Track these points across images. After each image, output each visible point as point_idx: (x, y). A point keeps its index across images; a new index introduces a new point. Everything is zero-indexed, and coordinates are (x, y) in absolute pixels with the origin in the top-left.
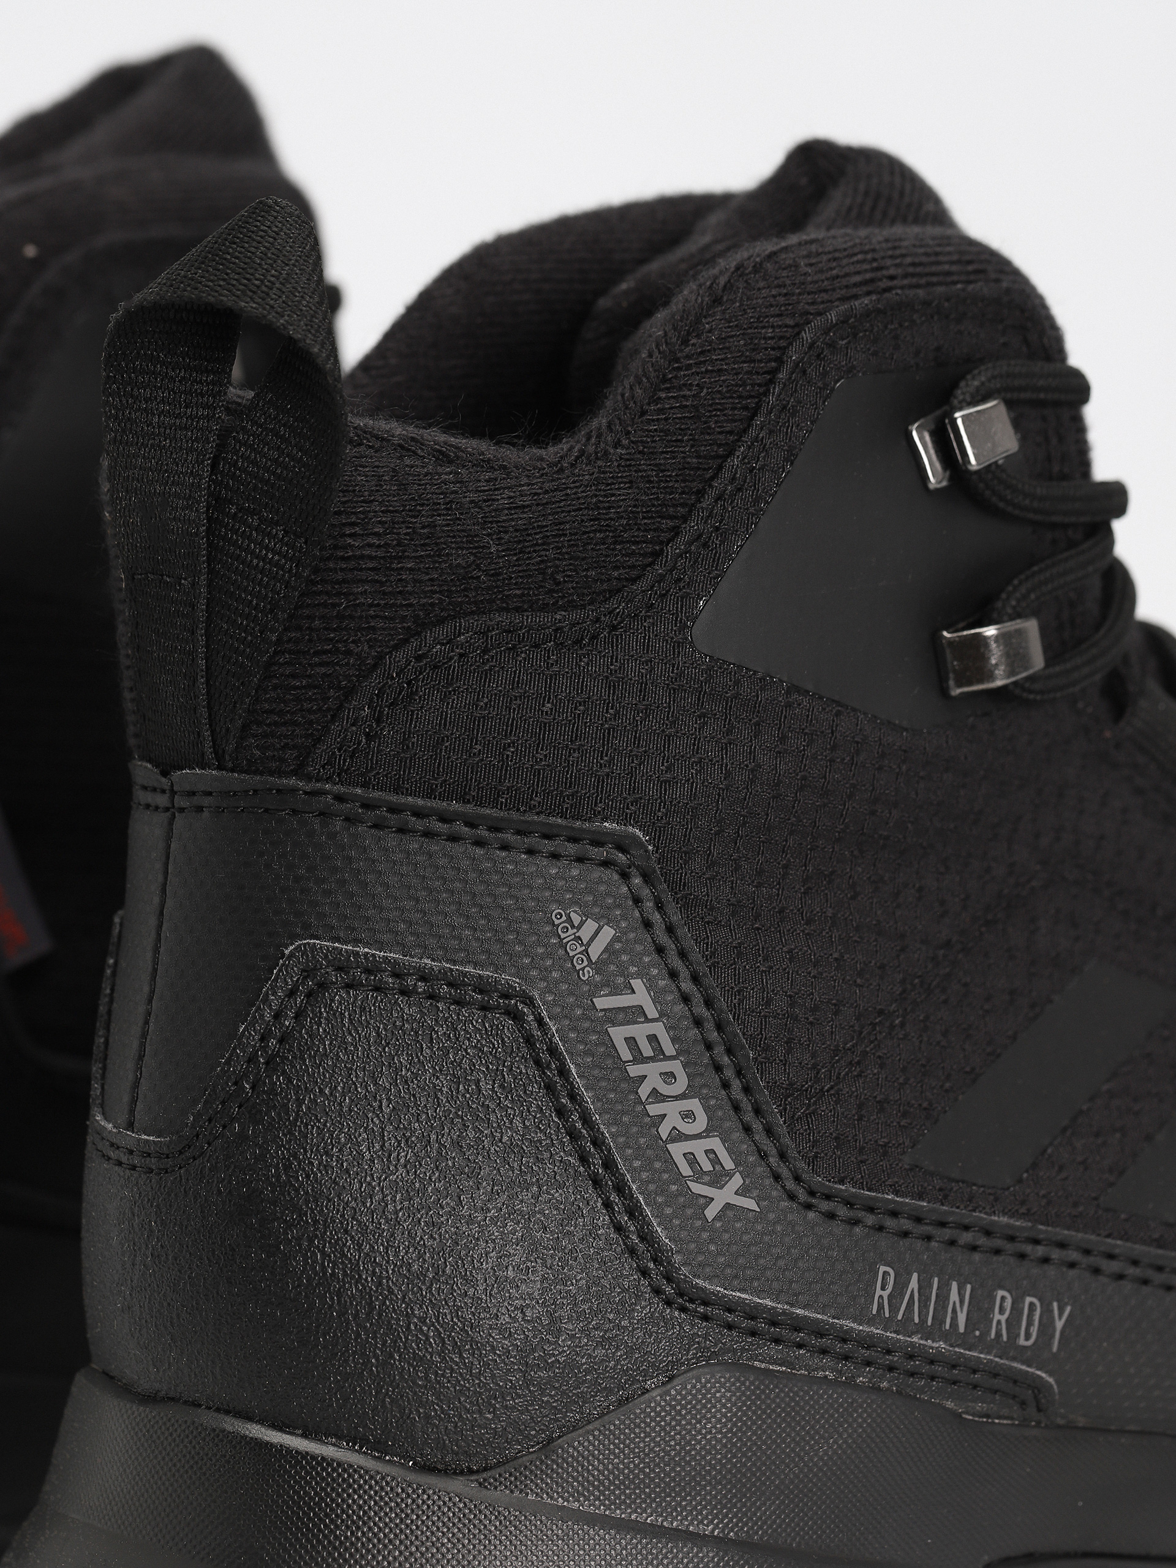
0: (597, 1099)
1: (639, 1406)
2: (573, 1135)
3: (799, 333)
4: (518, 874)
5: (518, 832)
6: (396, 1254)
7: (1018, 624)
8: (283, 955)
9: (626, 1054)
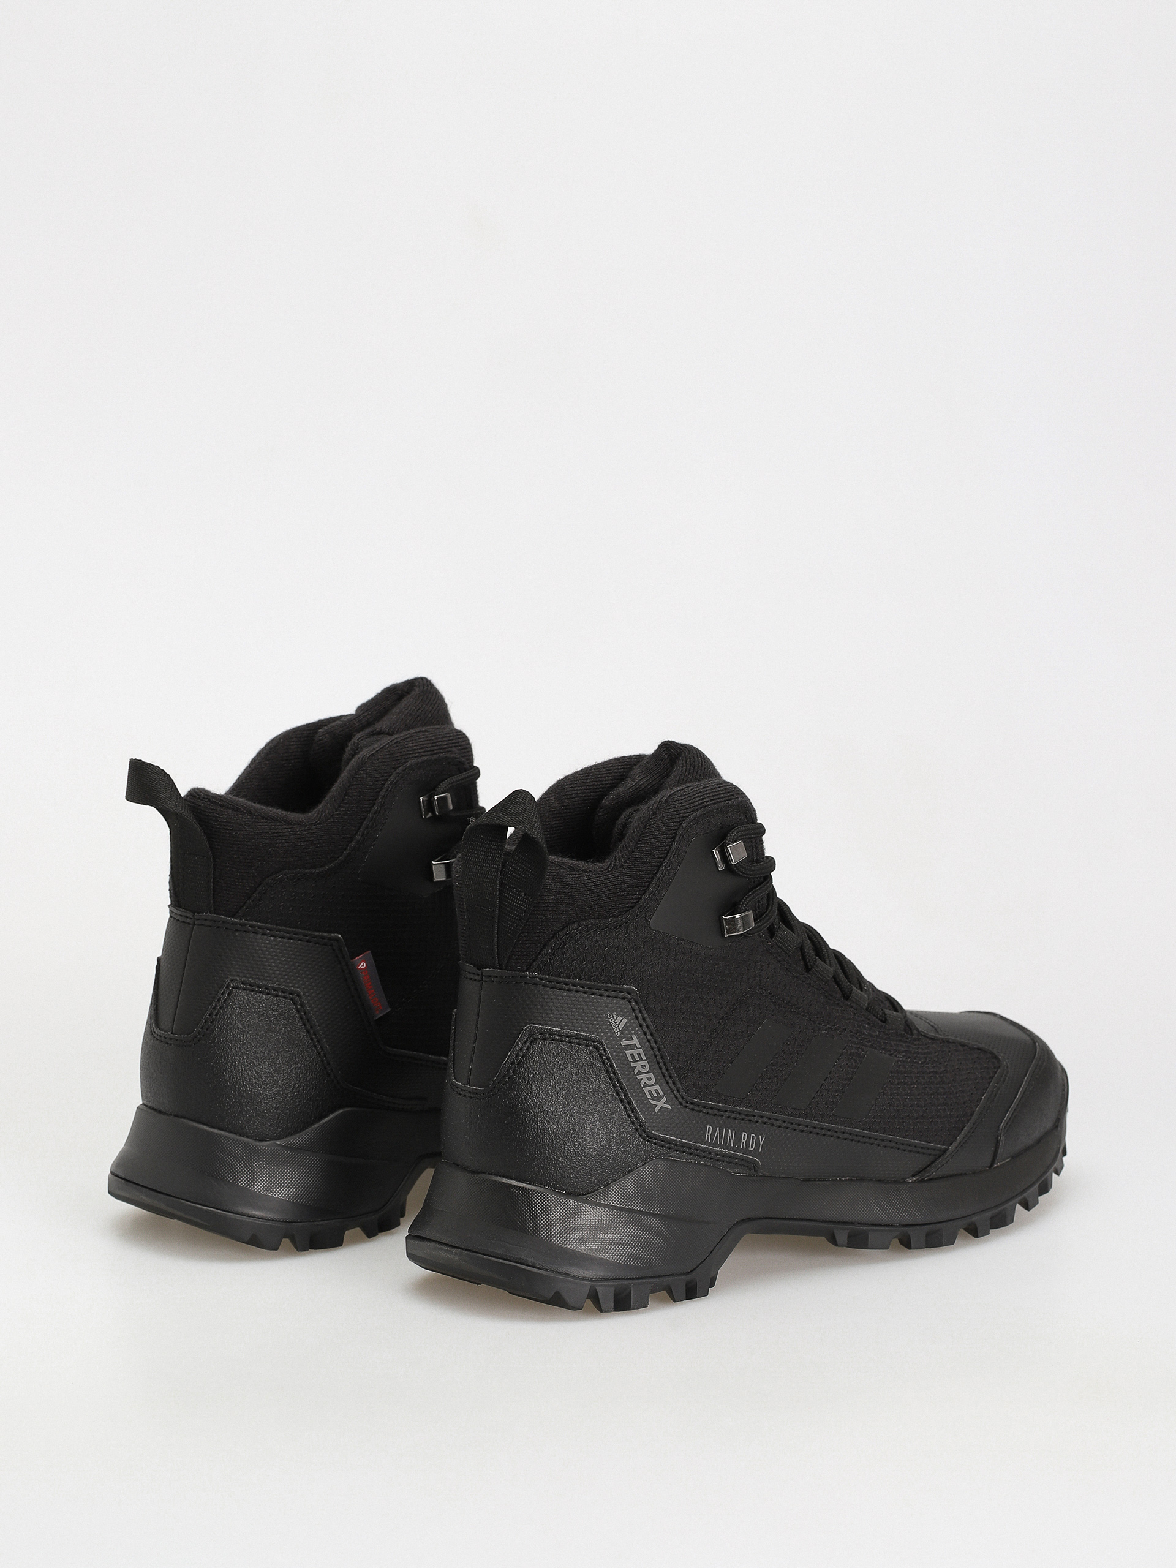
0: (621, 1074)
1: (636, 1172)
2: (614, 1086)
3: (681, 824)
4: (597, 1002)
5: (597, 989)
6: (561, 1125)
7: (747, 913)
8: (523, 1030)
9: (631, 1060)
